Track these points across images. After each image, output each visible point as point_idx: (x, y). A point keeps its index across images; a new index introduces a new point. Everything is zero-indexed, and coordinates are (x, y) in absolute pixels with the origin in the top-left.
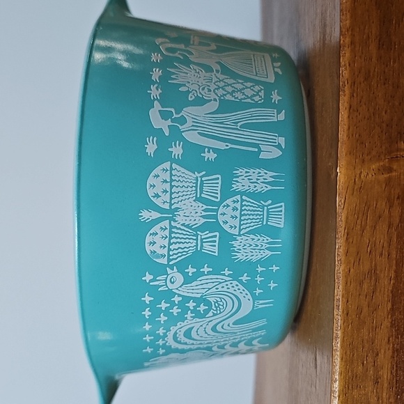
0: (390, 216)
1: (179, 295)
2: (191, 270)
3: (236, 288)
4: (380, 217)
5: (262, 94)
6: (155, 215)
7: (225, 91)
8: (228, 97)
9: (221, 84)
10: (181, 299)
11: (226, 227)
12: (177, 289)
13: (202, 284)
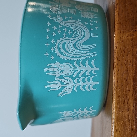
0: (133, 51)
1: (61, 25)
2: (65, 17)
3: (83, 26)
4: (129, 52)
10: (61, 26)
12: (60, 22)
13: (70, 22)
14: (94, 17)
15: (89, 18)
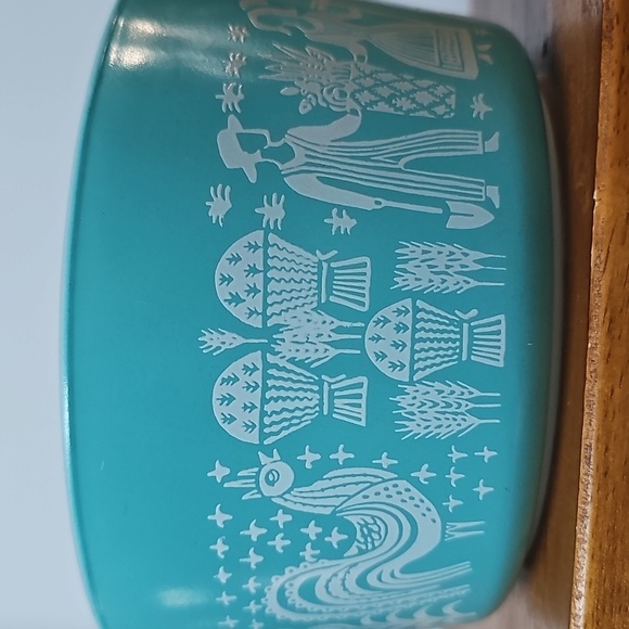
1: (286, 511)
2: (309, 458)
3: (406, 496)
5: (452, 100)
6: (232, 340)
7: (376, 95)
8: (382, 107)
9: (369, 82)
10: (289, 518)
11: (383, 366)
12: (281, 496)
13: (334, 487)
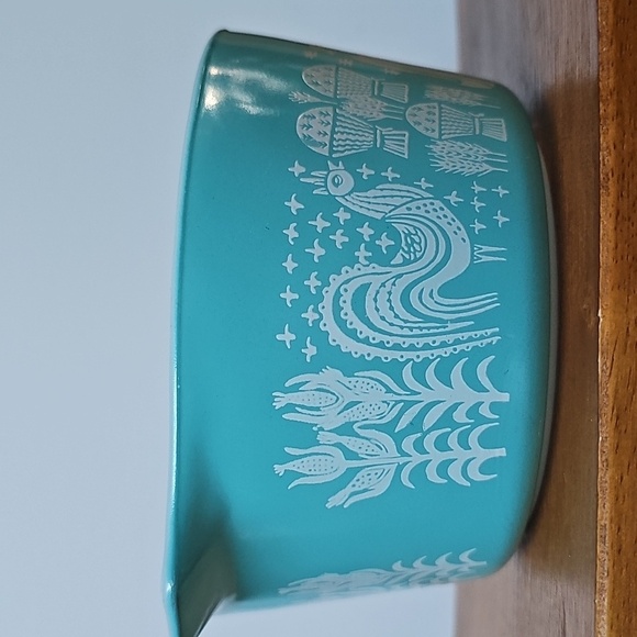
1: (347, 210)
2: (366, 172)
3: (440, 213)
10: (348, 216)
11: (420, 129)
12: (343, 197)
13: (384, 197)
14: (492, 169)
15: (466, 170)
